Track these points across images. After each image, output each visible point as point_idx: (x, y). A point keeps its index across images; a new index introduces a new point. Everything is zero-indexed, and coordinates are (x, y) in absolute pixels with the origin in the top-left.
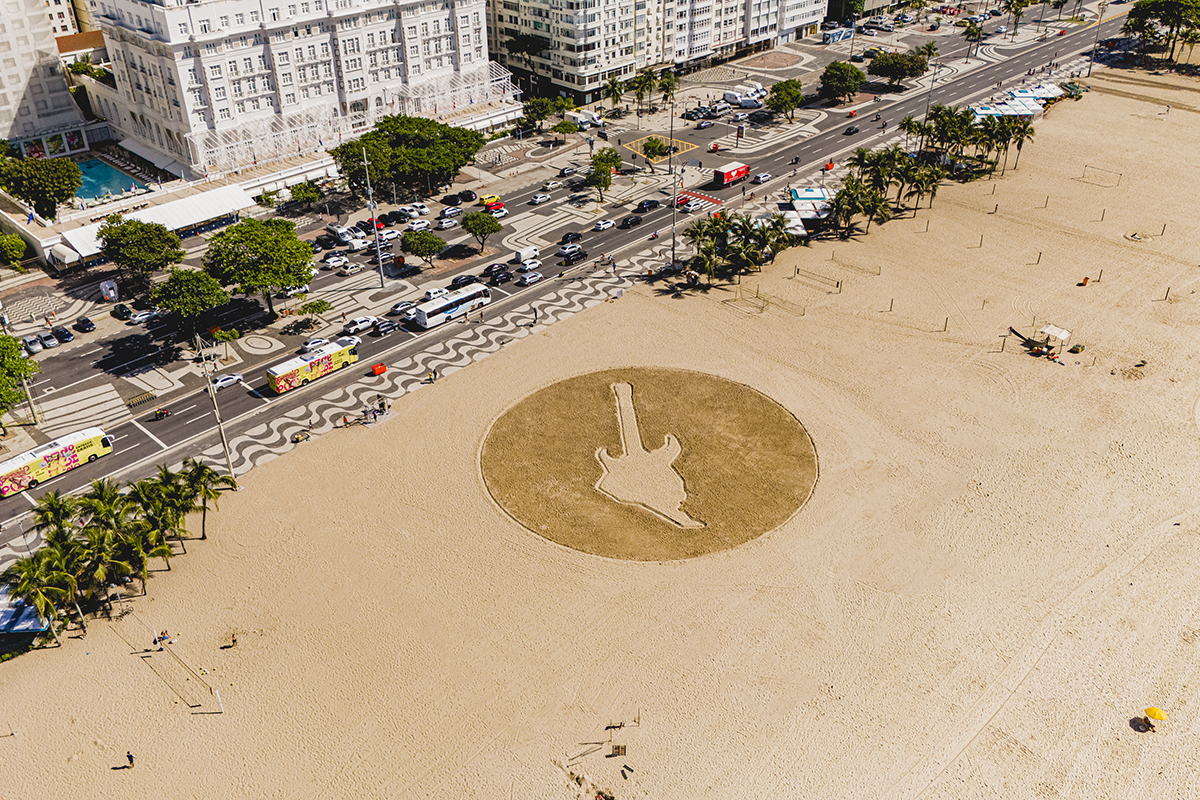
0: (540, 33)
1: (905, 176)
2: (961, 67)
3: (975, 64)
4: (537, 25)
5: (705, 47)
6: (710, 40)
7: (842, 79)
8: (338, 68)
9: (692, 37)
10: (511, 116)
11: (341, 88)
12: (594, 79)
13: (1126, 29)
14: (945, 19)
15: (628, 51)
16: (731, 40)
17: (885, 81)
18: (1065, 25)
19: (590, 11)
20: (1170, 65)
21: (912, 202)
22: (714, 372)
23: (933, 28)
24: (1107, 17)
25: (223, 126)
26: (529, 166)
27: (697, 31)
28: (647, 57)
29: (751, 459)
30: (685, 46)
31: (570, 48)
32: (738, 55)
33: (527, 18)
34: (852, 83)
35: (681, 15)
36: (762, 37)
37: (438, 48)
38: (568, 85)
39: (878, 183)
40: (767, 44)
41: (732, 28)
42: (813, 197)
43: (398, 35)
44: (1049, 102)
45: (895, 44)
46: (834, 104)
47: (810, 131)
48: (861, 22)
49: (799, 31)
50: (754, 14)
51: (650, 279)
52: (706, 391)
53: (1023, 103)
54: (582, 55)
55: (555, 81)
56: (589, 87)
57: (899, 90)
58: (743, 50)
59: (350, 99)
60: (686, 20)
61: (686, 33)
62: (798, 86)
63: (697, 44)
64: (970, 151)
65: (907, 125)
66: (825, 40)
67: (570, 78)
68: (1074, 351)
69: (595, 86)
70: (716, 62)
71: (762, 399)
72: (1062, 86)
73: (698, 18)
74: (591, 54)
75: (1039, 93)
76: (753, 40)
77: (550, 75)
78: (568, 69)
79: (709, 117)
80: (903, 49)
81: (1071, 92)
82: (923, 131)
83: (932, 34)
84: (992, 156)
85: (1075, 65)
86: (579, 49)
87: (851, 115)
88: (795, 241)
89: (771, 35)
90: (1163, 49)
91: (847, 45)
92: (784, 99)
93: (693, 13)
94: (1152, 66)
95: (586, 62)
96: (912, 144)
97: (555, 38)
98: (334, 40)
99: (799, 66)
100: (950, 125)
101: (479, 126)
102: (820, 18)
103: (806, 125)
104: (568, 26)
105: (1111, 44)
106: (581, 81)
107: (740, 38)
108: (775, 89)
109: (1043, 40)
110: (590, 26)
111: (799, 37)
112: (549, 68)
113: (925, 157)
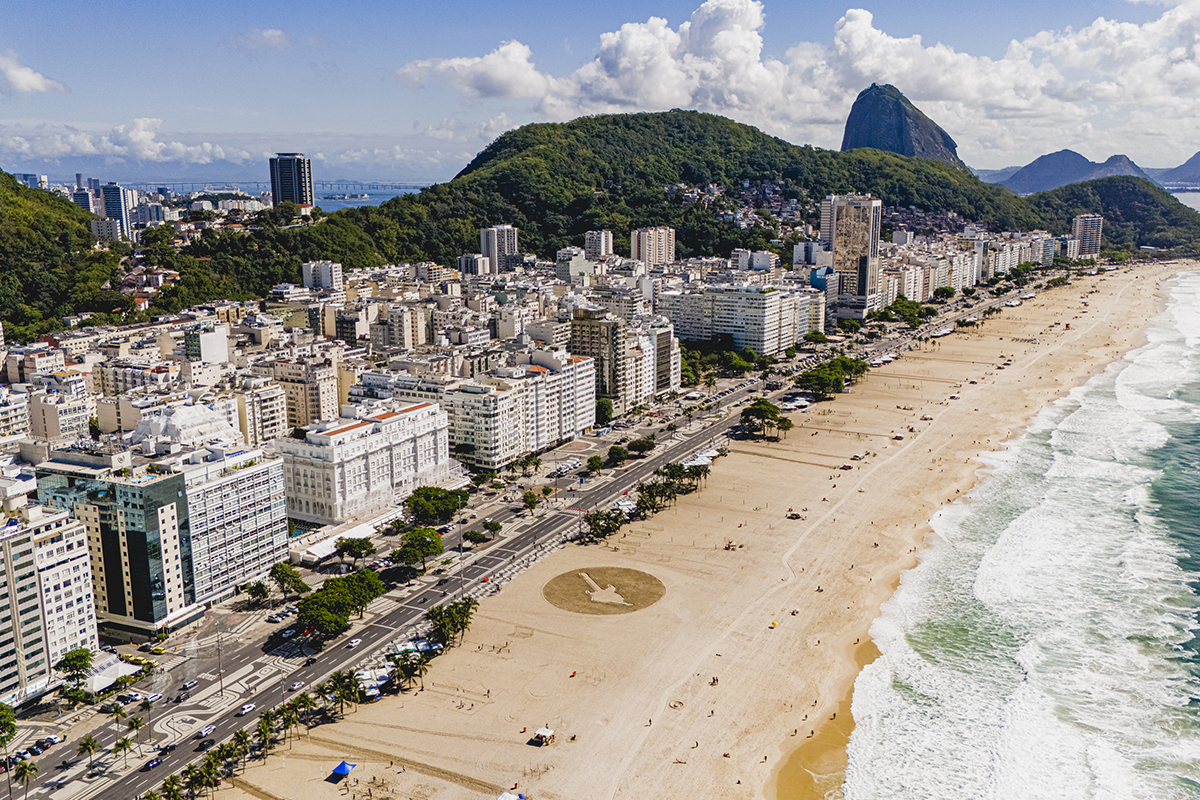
0: (469, 442)
1: (662, 494)
2: (670, 444)
3: (675, 442)
4: (466, 439)
5: (544, 443)
6: (545, 440)
7: (619, 454)
8: (392, 467)
9: (538, 439)
10: (466, 484)
11: (392, 477)
12: (499, 462)
13: (741, 421)
14: (654, 419)
15: (512, 448)
16: (554, 438)
17: (636, 453)
18: (713, 419)
19: (497, 431)
20: (763, 437)
21: (667, 503)
22: (615, 566)
23: (649, 425)
24: (732, 415)
25: (349, 498)
26: (486, 505)
27: (540, 435)
28: (520, 450)
29: (641, 587)
30: (534, 443)
31: (486, 449)
32: (558, 446)
33: (460, 436)
34: (623, 455)
35: (533, 428)
36: (568, 435)
37: (429, 454)
38: (487, 466)
39: (652, 496)
40: (570, 439)
41: (554, 432)
42: (627, 506)
43: (415, 450)
44: (714, 458)
45: (634, 434)
46: (617, 466)
47: (610, 479)
48: (612, 423)
49: (583, 430)
50: (564, 425)
51: (572, 540)
52: (616, 572)
53: (702, 460)
54: (493, 452)
55: (477, 465)
56: (497, 467)
57: (644, 457)
58: (560, 443)
59: (396, 481)
60: (534, 431)
61: (535, 436)
62: (599, 458)
63: (540, 441)
64: (686, 481)
65: (657, 472)
66: (598, 434)
67: (487, 463)
68: (741, 547)
69: (500, 466)
70: (549, 450)
71: (637, 572)
72: (718, 450)
73: (540, 429)
74: (497, 451)
75: (708, 454)
76: (564, 437)
77: (474, 462)
78: (486, 459)
79: (559, 476)
80: (638, 437)
81: (722, 453)
82: (664, 474)
83: (650, 428)
84: (695, 483)
85: (722, 441)
86: (491, 449)
87: (626, 470)
88: (627, 522)
89: (572, 433)
90: (760, 430)
91: (611, 436)
92: (594, 465)
93: (537, 427)
94: (755, 438)
95: (495, 455)
96: (661, 480)
97: (477, 444)
98: (391, 454)
99: (590, 448)
100: (676, 471)
101: (459, 486)
102: (592, 424)
103: (607, 476)
104: (485, 439)
105: (735, 428)
106: (494, 464)
107: (558, 437)
108: (589, 461)
109: (704, 428)
110: (497, 438)
111: (584, 434)
112: (473, 459)
113: (668, 485)
